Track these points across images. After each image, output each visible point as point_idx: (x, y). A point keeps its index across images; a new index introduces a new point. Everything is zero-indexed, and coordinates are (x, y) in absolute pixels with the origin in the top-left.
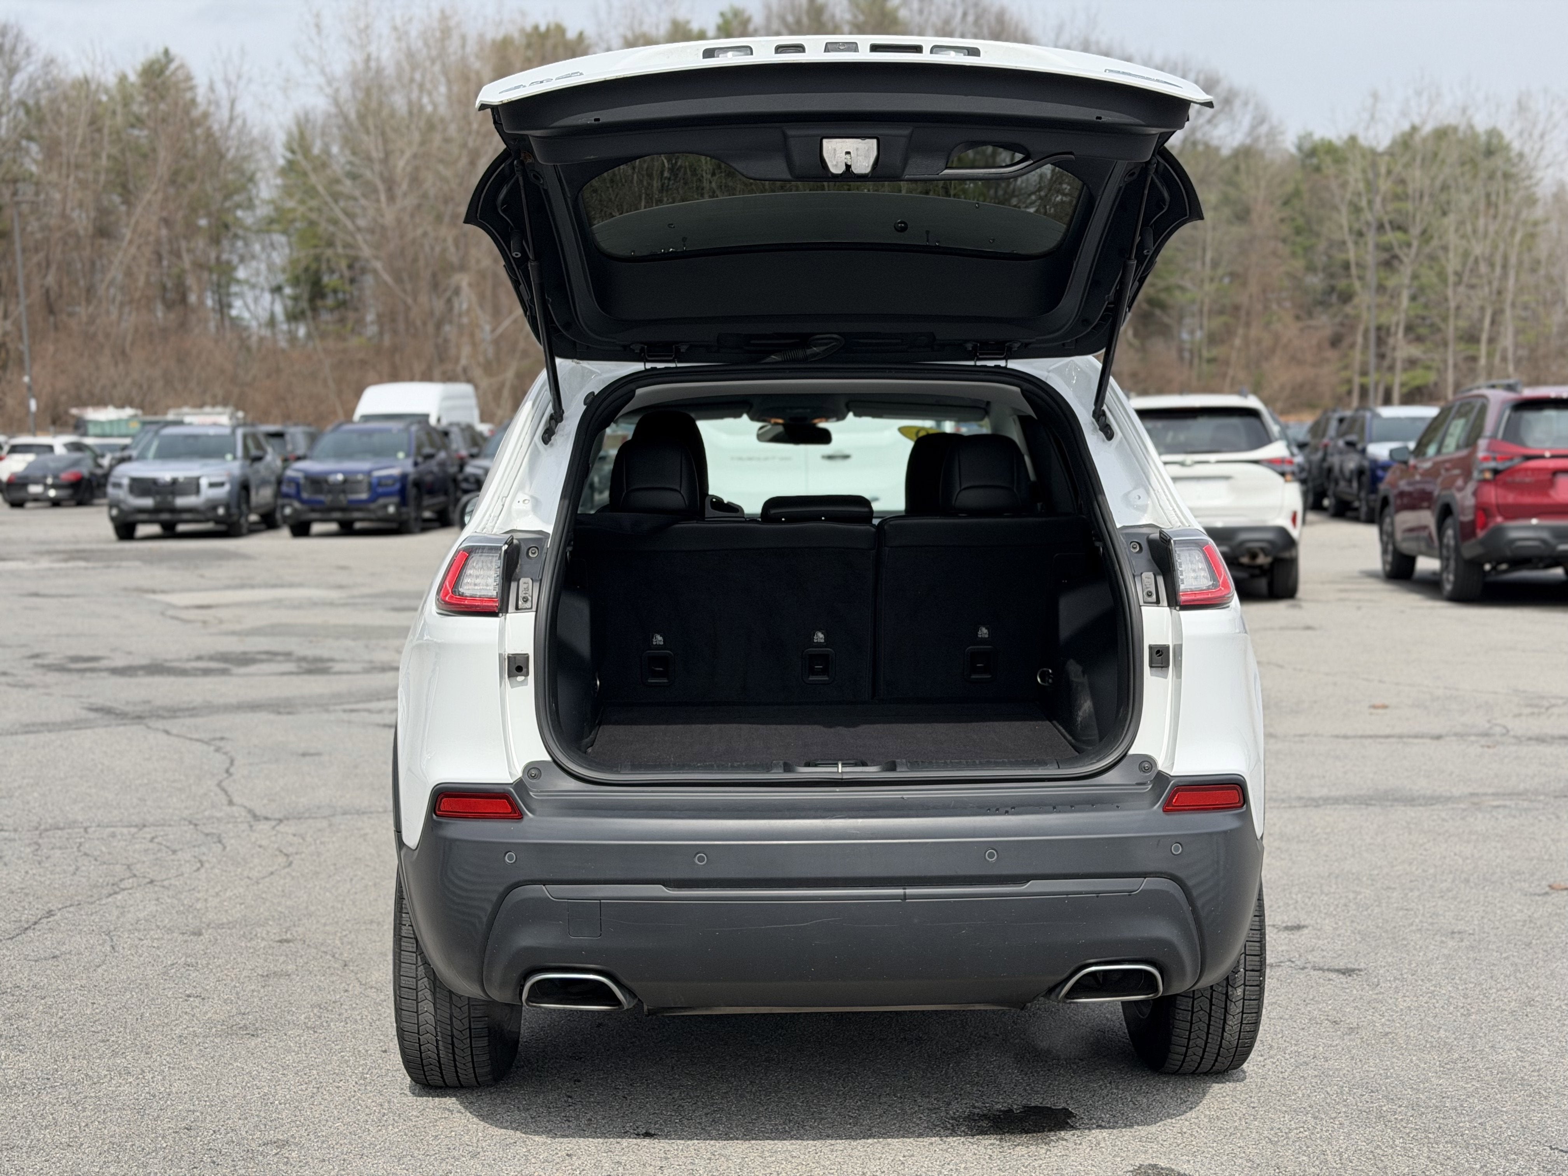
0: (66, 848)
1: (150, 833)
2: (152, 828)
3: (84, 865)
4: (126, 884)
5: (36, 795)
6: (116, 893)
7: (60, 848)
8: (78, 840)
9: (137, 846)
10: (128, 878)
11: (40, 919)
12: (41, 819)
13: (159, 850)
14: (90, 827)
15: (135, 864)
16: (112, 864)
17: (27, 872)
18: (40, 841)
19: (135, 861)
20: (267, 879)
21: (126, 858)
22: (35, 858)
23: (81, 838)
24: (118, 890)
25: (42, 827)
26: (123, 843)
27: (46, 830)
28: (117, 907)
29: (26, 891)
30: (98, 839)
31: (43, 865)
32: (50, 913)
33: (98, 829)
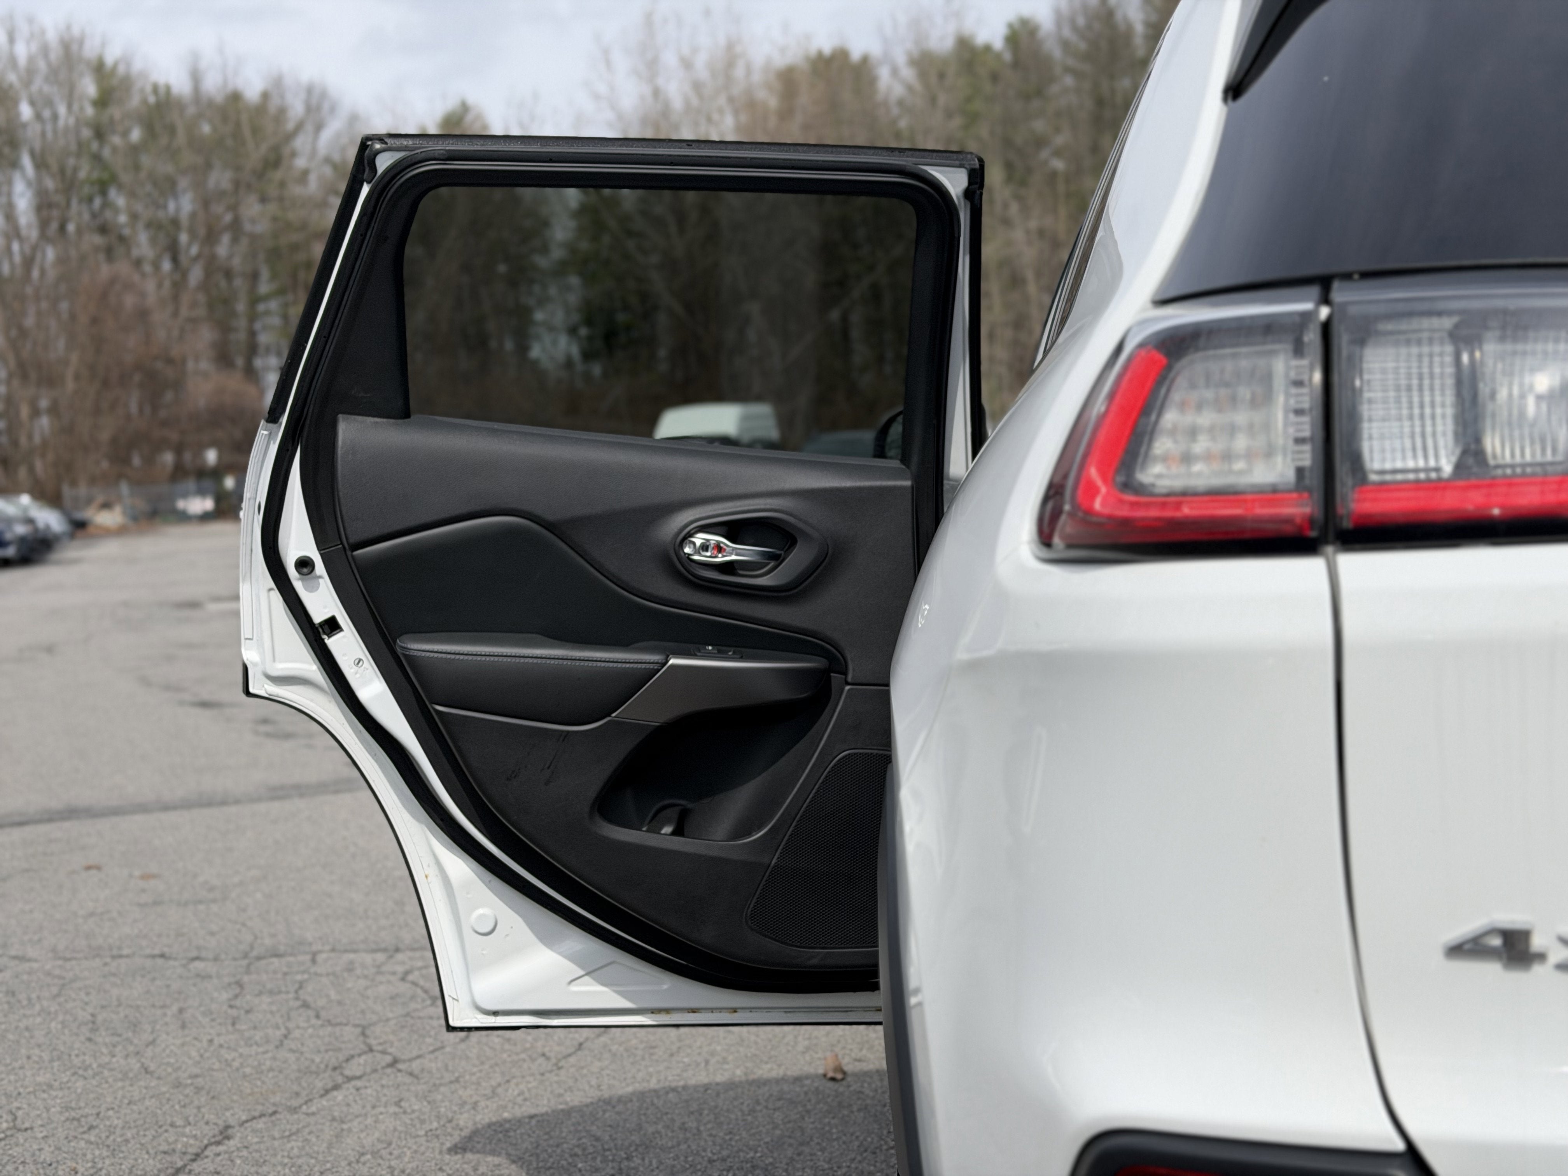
0: (280, 992)
1: (403, 963)
2: (409, 954)
3: (298, 1027)
4: (353, 1069)
5: (259, 896)
6: (336, 1087)
7: (271, 992)
8: (299, 977)
9: (382, 989)
10: (360, 1055)
11: (206, 1147)
12: (256, 937)
13: (413, 998)
14: (320, 952)
15: (374, 1024)
16: (340, 1024)
17: (211, 1041)
18: (246, 979)
19: (374, 1018)
20: (572, 1060)
21: (363, 1012)
22: (230, 1011)
23: (303, 972)
24: (340, 1079)
25: (255, 953)
26: (362, 983)
27: (259, 958)
28: (334, 1119)
29: (200, 1081)
30: (328, 975)
31: (238, 1027)
32: (225, 1134)
33: (332, 955)
